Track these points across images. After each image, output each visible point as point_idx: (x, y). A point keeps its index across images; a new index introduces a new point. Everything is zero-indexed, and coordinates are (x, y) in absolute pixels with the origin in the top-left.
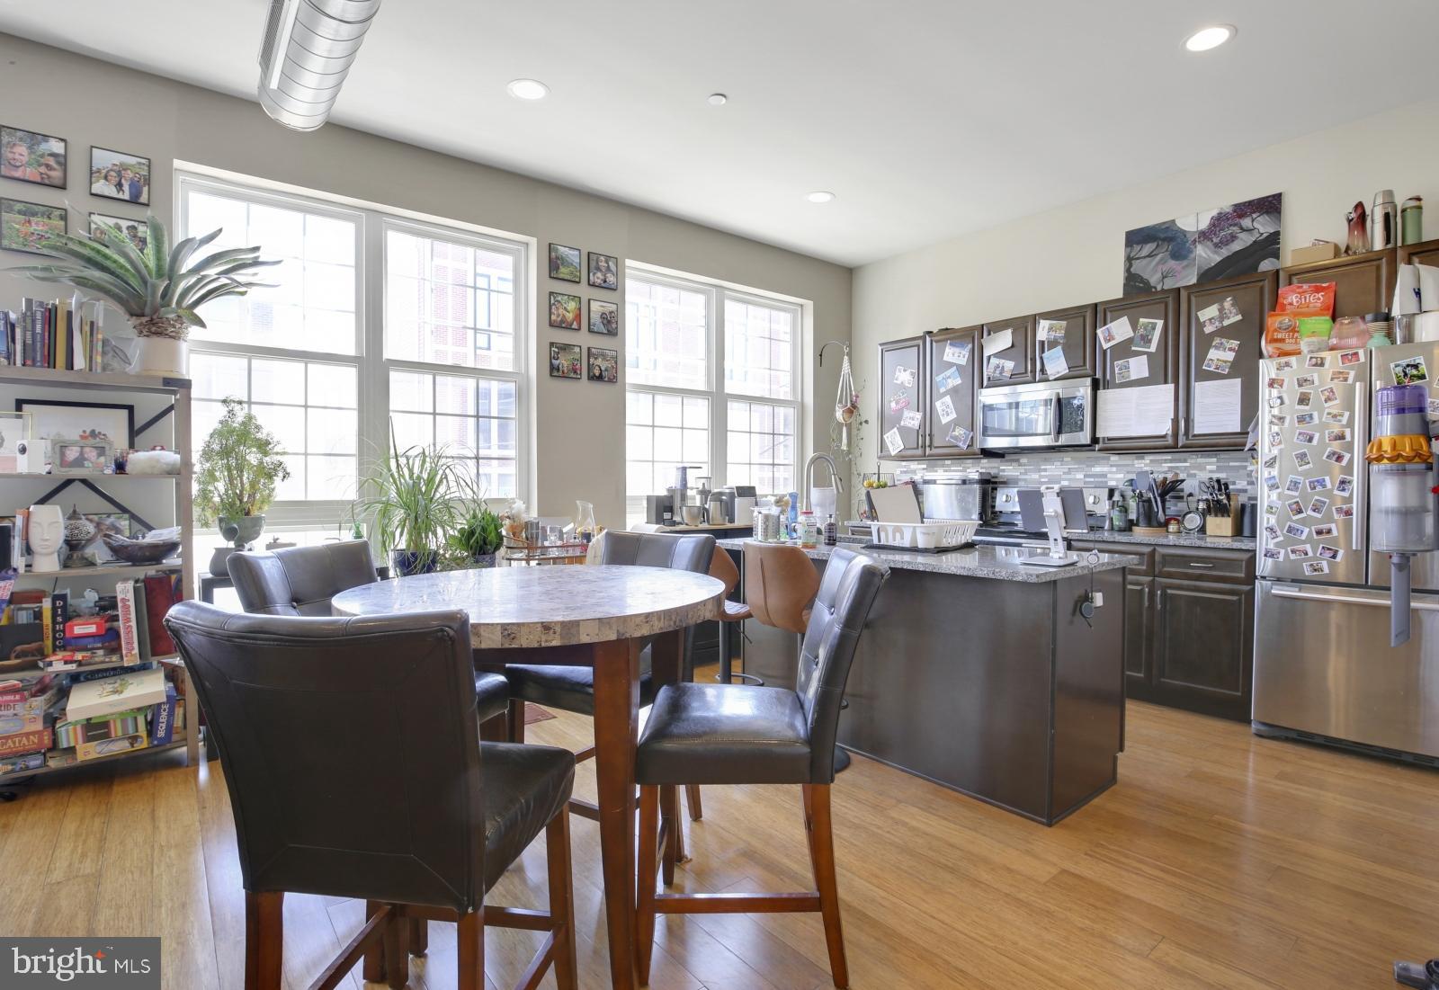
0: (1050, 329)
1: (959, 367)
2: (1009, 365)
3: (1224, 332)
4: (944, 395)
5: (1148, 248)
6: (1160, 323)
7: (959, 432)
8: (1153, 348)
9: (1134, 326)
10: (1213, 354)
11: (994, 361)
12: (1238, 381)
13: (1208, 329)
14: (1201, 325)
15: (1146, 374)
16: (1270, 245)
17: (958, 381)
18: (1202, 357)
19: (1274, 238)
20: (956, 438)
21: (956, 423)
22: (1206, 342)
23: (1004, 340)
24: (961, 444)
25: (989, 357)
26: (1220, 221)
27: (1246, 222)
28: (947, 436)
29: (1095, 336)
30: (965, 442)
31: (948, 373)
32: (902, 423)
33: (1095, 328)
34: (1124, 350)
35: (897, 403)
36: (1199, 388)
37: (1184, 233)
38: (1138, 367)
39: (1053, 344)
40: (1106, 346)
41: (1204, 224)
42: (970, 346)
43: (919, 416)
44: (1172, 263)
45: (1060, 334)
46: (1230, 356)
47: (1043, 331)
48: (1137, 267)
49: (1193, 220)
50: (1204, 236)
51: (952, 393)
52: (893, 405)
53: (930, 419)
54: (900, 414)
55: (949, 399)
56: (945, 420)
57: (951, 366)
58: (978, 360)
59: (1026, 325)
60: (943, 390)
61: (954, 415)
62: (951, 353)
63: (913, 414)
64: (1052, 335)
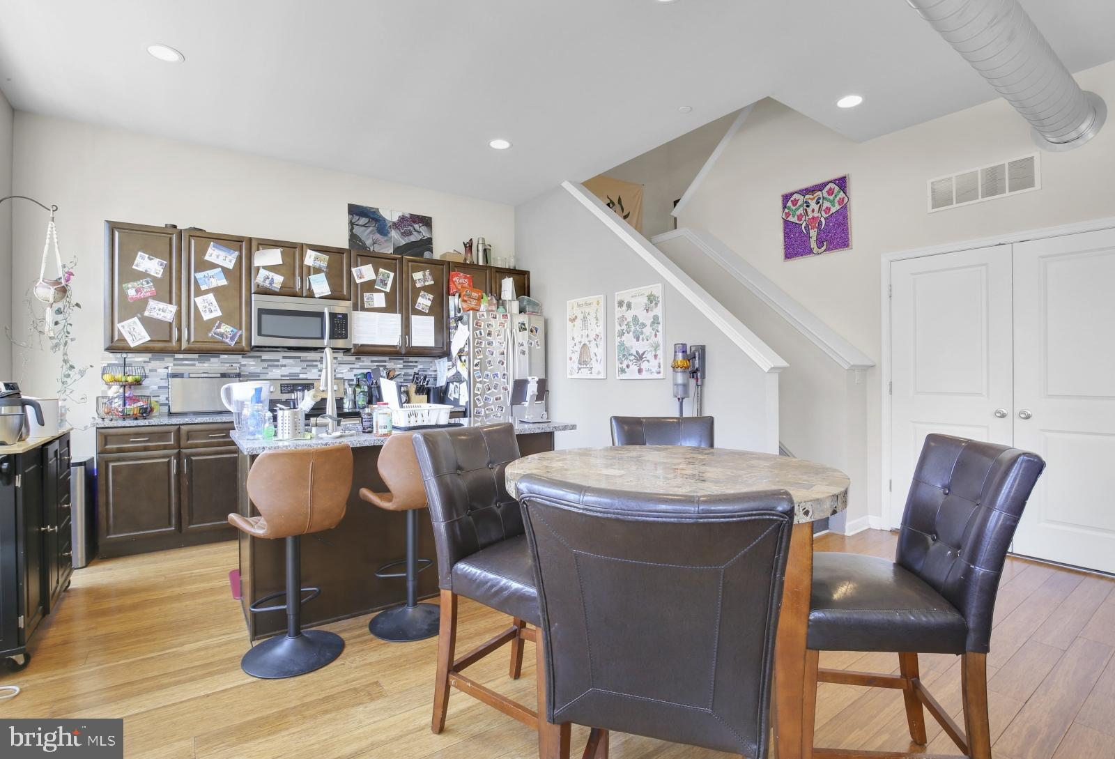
0: (316, 259)
1: (225, 270)
2: (278, 280)
3: (425, 289)
4: (207, 292)
5: (363, 221)
6: (392, 275)
7: (225, 329)
8: (388, 289)
9: (376, 272)
10: (420, 300)
11: (263, 273)
12: (432, 318)
13: (418, 285)
14: (414, 282)
15: (383, 305)
16: (427, 244)
17: (224, 282)
18: (415, 302)
19: (430, 241)
20: (222, 335)
21: (222, 320)
22: (416, 292)
23: (274, 257)
24: (227, 341)
25: (258, 269)
26: (403, 219)
27: (416, 226)
28: (210, 331)
29: (350, 273)
30: (232, 339)
31: (211, 272)
32: (146, 314)
33: (350, 267)
34: (370, 286)
35: (137, 291)
36: (415, 319)
37: (384, 220)
38: (379, 300)
39: (318, 271)
40: (358, 281)
41: (395, 219)
42: (237, 253)
43: (173, 309)
44: (378, 236)
45: (324, 264)
46: (429, 303)
47: (310, 258)
48: (357, 230)
49: (391, 214)
50: (396, 225)
51: (216, 291)
52: (131, 293)
53: (187, 313)
54: (141, 305)
55: (211, 297)
56: (206, 317)
57: (214, 266)
58: (244, 269)
59: (292, 250)
60: (203, 288)
61: (218, 313)
62: (214, 254)
63: (162, 305)
64: (318, 264)
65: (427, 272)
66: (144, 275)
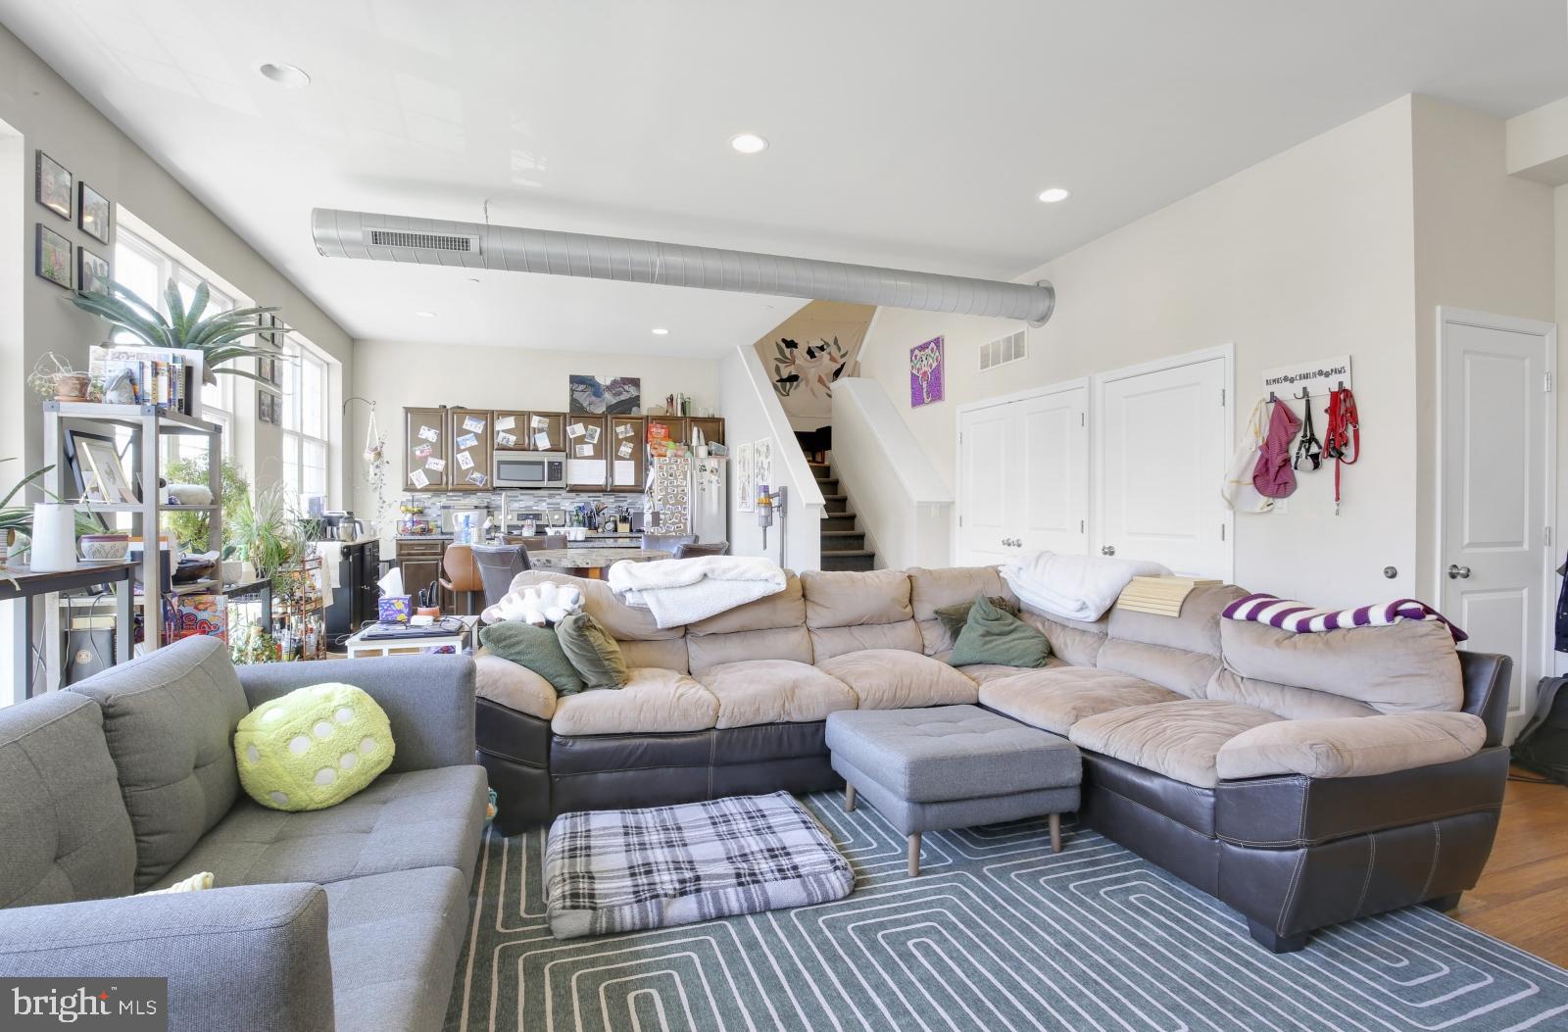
0: (539, 422)
1: (476, 435)
2: (513, 439)
3: (627, 439)
4: (464, 450)
5: (582, 387)
6: (599, 430)
7: (476, 475)
8: (595, 442)
9: (586, 428)
10: (622, 448)
11: (502, 435)
12: (633, 462)
13: (621, 437)
14: (617, 435)
15: (592, 454)
16: (635, 401)
17: (475, 443)
18: (617, 451)
19: (638, 398)
20: (474, 479)
21: (474, 469)
22: (619, 442)
23: (510, 423)
24: (478, 483)
25: (498, 432)
26: (615, 383)
27: (626, 387)
28: (467, 477)
29: (565, 431)
30: (481, 482)
31: (467, 437)
32: (427, 466)
33: (565, 426)
34: (581, 440)
35: (421, 452)
36: (617, 463)
37: (599, 385)
38: (588, 450)
39: (541, 430)
40: (571, 437)
41: (608, 383)
42: (484, 422)
43: (443, 462)
44: (593, 398)
45: (546, 426)
46: (630, 451)
47: (535, 422)
48: (577, 395)
49: (604, 380)
50: (608, 388)
51: (471, 449)
52: (418, 453)
53: (452, 465)
54: (424, 460)
55: (467, 454)
56: (464, 467)
57: (469, 432)
58: (490, 433)
59: (523, 417)
60: (462, 447)
61: (472, 465)
62: (469, 424)
63: (436, 461)
64: (541, 425)
65: (629, 426)
66: (426, 441)
